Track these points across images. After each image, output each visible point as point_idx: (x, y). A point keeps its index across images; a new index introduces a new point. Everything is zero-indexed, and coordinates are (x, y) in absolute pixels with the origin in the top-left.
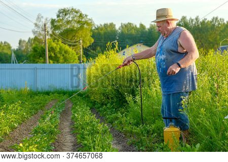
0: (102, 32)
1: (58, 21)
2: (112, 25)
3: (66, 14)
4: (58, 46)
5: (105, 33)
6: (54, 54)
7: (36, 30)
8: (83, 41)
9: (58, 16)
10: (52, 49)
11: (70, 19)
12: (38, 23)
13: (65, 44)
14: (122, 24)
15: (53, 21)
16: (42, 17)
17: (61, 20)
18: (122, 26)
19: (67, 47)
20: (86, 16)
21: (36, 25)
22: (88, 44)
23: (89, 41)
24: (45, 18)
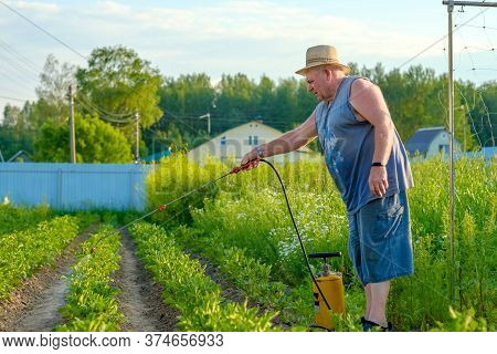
0: (182, 94)
1: (91, 74)
2: (202, 78)
3: (106, 60)
4: (93, 126)
5: (188, 96)
6: (86, 142)
7: (44, 88)
8: (141, 115)
9: (92, 63)
10: (81, 133)
11: (116, 70)
12: (47, 74)
13: (106, 121)
14: (223, 76)
15: (81, 74)
16: (56, 62)
17: (97, 71)
18: (223, 80)
19: (109, 129)
20: (147, 63)
21: (44, 77)
22: (152, 121)
23: (154, 114)
24: (61, 63)
